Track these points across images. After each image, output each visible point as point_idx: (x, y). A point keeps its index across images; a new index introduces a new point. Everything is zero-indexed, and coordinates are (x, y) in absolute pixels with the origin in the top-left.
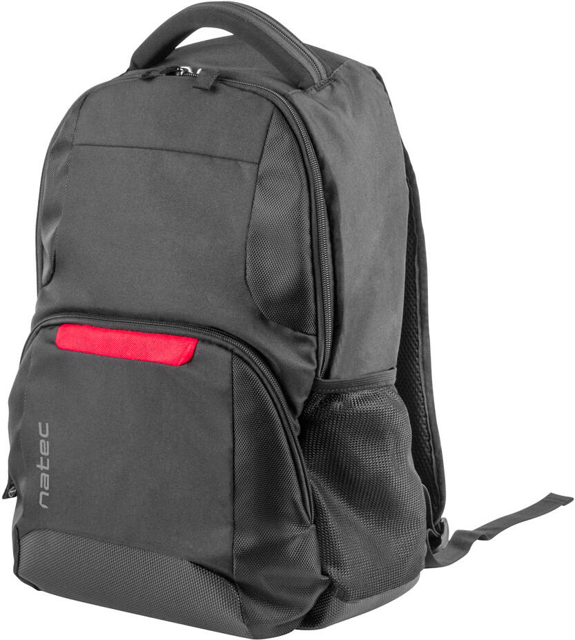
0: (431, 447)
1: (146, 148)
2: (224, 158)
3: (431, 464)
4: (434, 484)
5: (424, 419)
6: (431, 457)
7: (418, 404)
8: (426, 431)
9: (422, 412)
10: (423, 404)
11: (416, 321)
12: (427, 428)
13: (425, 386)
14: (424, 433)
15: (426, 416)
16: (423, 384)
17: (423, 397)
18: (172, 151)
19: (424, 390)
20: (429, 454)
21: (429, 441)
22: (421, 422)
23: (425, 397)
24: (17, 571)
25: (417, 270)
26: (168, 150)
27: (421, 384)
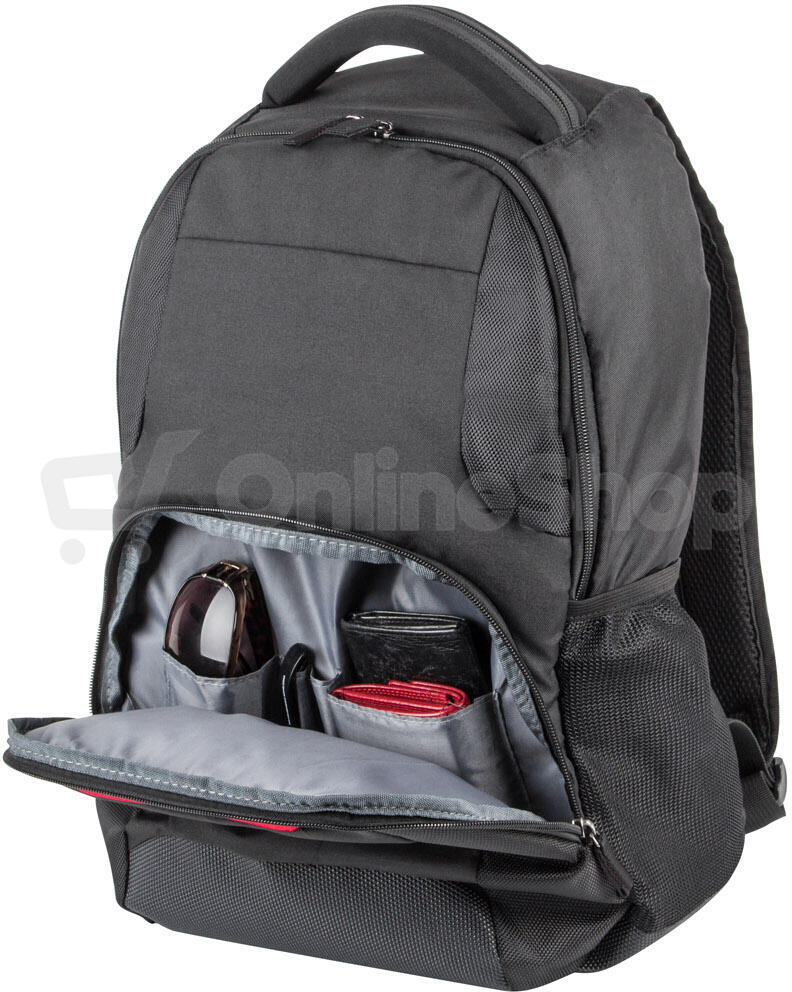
0: (758, 651)
1: (298, 248)
2: (423, 265)
3: (758, 676)
4: (762, 707)
5: (747, 608)
6: (758, 665)
7: (737, 585)
8: (751, 627)
9: (744, 597)
10: (745, 585)
11: (733, 458)
12: (752, 622)
13: (748, 556)
14: (748, 629)
15: (749, 604)
16: (745, 555)
17: (745, 574)
18: (340, 252)
19: (746, 565)
20: (756, 662)
21: (755, 641)
22: (742, 612)
23: (748, 574)
24: (123, 900)
25: (736, 378)
26: (334, 252)
27: (741, 555)
